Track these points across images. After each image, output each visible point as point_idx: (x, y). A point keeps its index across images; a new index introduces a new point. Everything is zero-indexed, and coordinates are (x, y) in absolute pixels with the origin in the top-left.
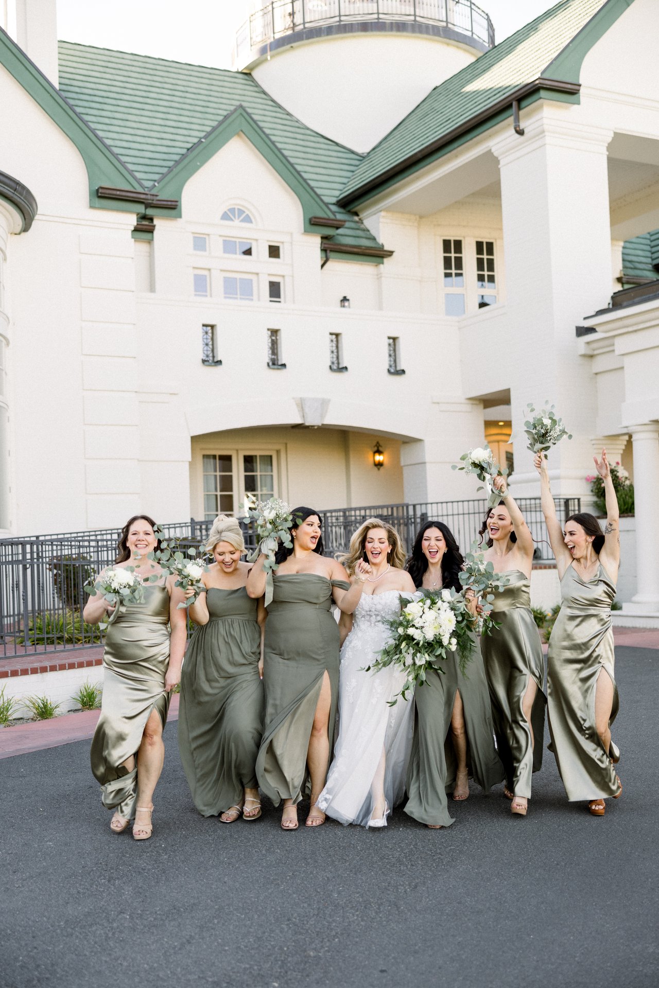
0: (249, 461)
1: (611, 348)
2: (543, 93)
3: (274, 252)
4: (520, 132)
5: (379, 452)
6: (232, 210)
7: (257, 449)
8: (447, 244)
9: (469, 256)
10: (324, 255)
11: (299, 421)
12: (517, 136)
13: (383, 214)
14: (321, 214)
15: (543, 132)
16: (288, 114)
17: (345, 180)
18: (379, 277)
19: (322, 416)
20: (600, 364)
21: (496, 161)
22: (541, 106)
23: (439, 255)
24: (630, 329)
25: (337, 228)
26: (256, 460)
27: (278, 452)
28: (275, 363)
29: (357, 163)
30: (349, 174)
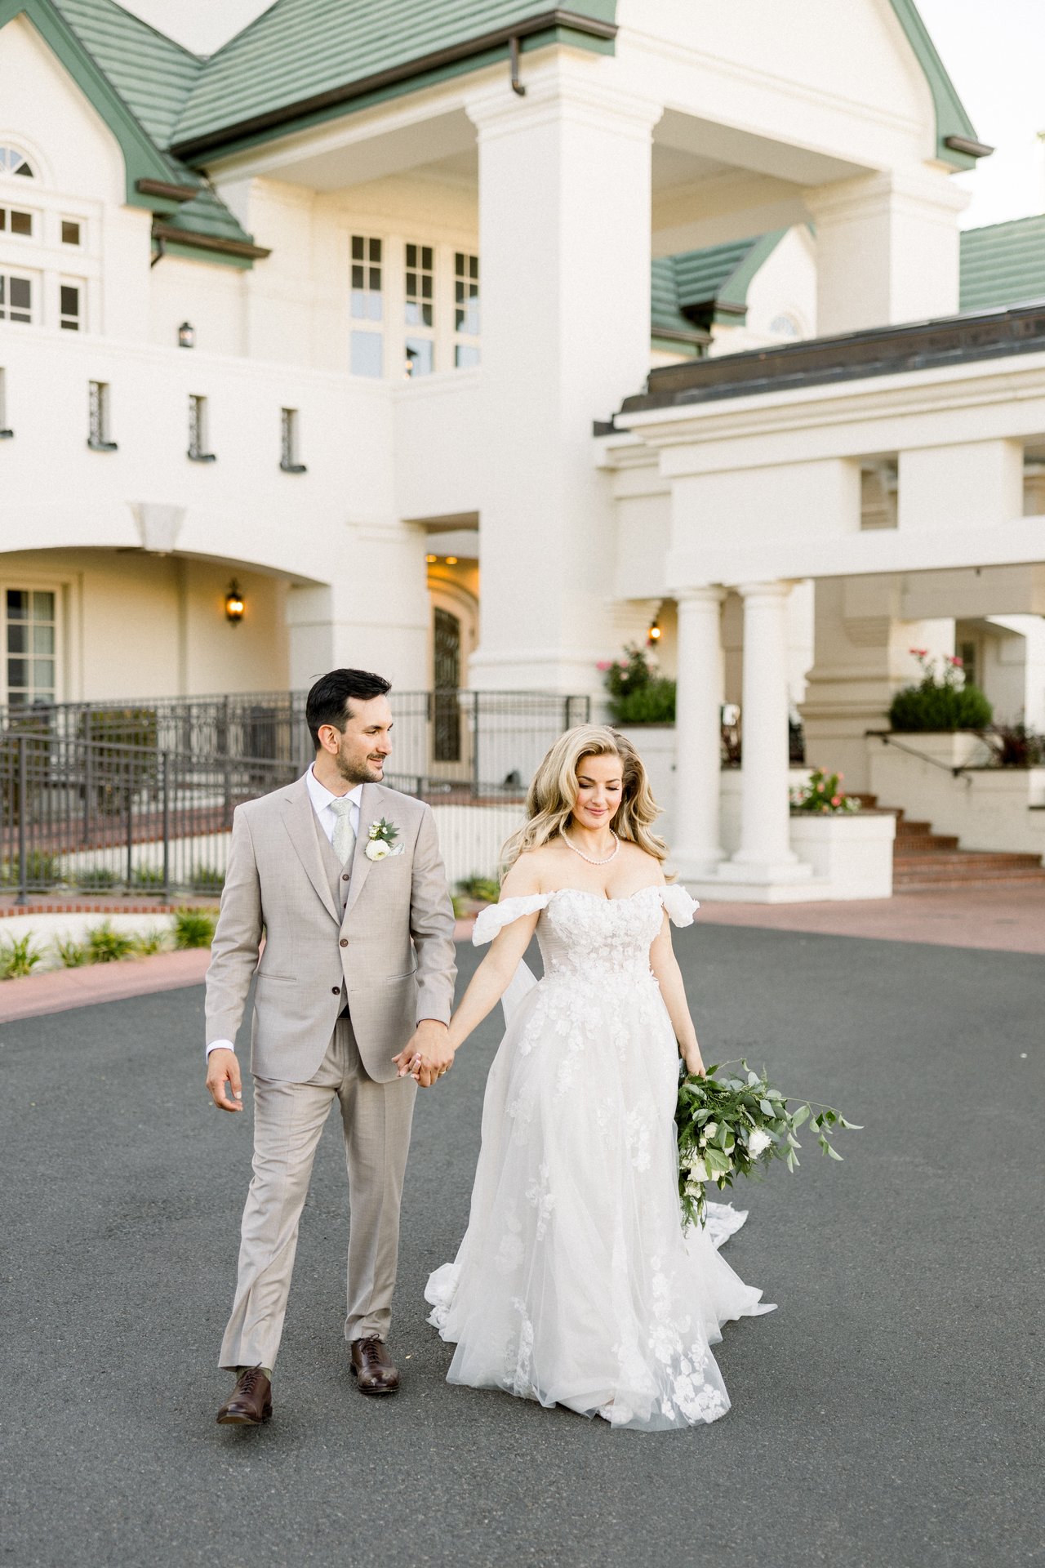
0: (15, 600)
1: (651, 460)
2: (562, 34)
3: (71, 234)
4: (520, 91)
5: (235, 596)
6: (1, 152)
7: (28, 581)
8: (357, 243)
9: (394, 267)
10: (155, 246)
11: (132, 541)
12: (513, 95)
13: (255, 181)
14: (155, 175)
15: (557, 97)
17: (178, 106)
18: (244, 291)
19: (174, 535)
20: (627, 483)
21: (472, 130)
22: (555, 53)
23: (345, 261)
24: (688, 438)
25: (181, 200)
26: (27, 602)
27: (66, 588)
28: (101, 443)
29: (194, 73)
30: (183, 95)
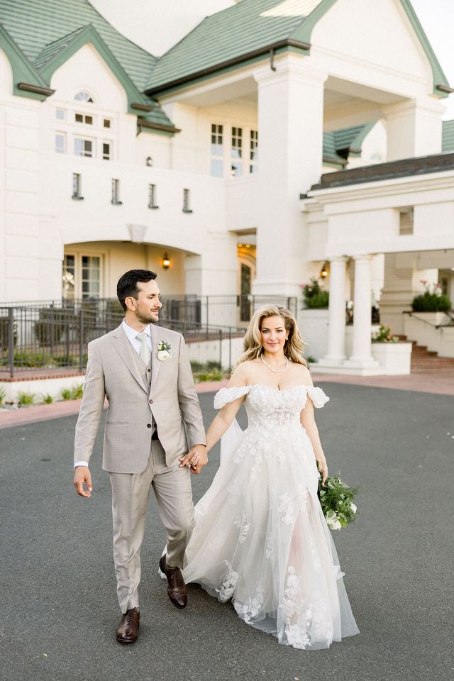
0: (85, 260)
1: (321, 209)
2: (290, 48)
3: (107, 124)
4: (274, 69)
5: (166, 259)
6: (81, 94)
7: (90, 253)
8: (214, 127)
9: (227, 136)
10: (138, 128)
11: (128, 238)
12: (271, 71)
13: (176, 104)
14: (138, 102)
15: (288, 71)
16: (107, 23)
17: (148, 76)
18: (171, 145)
19: (143, 236)
20: (312, 217)
21: (256, 84)
22: (287, 55)
23: (209, 133)
24: (335, 200)
25: (148, 111)
26: (90, 261)
27: (104, 256)
28: (116, 202)
29: (153, 63)
30: (149, 71)
